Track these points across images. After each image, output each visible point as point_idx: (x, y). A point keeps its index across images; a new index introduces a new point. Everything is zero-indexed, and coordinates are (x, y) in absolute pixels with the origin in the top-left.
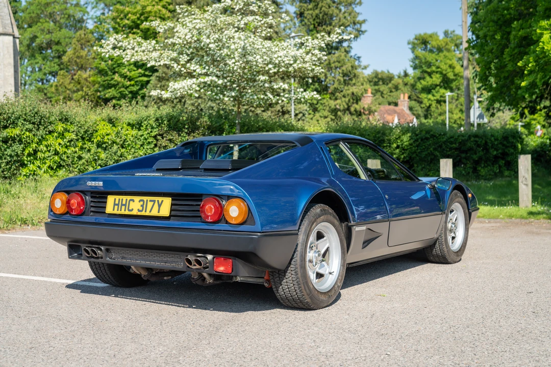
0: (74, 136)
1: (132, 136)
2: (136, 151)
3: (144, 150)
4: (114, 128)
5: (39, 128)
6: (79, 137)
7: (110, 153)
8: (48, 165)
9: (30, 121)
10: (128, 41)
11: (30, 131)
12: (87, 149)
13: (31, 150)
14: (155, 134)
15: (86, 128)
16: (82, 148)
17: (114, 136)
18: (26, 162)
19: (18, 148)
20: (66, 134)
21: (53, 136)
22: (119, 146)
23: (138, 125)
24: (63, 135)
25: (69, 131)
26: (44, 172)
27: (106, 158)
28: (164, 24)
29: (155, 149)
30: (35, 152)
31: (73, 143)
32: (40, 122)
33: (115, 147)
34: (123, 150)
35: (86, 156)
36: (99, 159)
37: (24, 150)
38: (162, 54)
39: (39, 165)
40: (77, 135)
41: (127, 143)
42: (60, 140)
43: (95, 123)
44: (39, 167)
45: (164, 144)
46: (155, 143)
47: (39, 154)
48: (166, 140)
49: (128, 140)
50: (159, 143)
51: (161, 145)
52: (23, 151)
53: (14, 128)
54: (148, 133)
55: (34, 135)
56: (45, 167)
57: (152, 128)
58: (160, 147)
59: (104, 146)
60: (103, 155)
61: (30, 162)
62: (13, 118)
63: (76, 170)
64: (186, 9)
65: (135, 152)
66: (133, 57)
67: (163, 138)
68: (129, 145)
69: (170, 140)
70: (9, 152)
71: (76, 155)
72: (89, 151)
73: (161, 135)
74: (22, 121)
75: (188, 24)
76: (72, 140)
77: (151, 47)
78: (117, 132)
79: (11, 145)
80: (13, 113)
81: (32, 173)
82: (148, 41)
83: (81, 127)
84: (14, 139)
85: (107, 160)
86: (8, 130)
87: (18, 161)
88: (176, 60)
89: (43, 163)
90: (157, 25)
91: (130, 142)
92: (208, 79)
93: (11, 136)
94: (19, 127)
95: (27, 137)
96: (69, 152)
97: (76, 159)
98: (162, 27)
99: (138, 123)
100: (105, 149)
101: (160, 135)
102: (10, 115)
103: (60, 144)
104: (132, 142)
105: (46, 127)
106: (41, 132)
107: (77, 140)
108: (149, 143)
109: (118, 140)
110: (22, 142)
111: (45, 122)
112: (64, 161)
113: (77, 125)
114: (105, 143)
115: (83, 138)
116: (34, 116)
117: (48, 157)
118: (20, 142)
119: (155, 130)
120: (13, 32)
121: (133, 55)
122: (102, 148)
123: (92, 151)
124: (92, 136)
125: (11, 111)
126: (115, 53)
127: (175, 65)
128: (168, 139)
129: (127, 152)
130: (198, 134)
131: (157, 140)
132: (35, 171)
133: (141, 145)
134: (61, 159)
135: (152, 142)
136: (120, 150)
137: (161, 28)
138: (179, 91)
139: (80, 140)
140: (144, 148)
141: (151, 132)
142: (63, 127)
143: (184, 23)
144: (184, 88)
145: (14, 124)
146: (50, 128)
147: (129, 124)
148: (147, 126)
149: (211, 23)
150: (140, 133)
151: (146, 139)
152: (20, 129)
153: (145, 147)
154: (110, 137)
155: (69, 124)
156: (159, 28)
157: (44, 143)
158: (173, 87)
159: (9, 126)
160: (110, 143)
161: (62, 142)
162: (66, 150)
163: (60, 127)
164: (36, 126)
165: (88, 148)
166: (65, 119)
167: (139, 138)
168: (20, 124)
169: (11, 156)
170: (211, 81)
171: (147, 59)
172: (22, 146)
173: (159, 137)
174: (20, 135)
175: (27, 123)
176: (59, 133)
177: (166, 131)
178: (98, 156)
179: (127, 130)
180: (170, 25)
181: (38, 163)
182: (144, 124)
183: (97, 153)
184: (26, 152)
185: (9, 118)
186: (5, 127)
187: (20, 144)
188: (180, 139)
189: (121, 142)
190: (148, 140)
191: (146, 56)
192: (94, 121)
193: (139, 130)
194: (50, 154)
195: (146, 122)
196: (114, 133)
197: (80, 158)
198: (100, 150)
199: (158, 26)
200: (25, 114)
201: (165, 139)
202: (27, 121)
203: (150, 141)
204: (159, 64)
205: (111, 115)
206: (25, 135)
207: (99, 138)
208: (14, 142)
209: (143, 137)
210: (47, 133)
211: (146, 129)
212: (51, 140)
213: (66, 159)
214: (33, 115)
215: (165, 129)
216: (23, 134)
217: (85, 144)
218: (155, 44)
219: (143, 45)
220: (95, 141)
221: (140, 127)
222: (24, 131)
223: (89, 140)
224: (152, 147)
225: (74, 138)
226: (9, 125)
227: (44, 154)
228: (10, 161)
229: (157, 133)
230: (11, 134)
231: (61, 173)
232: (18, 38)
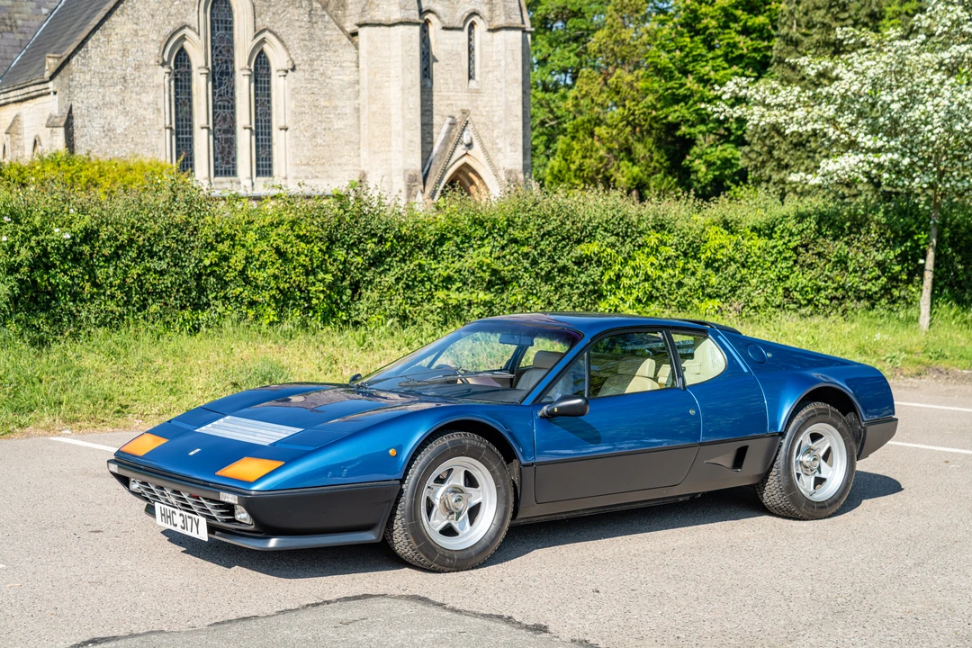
0: (672, 252)
1: (759, 249)
2: (764, 272)
3: (777, 270)
4: (731, 236)
5: (625, 241)
6: (679, 252)
7: (724, 276)
8: (635, 296)
9: (613, 232)
10: (756, 88)
11: (613, 246)
12: (690, 271)
13: (612, 274)
14: (795, 244)
15: (691, 239)
16: (684, 270)
17: (731, 250)
18: (605, 293)
19: (595, 272)
20: (662, 249)
21: (643, 252)
22: (738, 265)
23: (767, 231)
24: (657, 250)
25: (665, 245)
26: (630, 307)
27: (719, 284)
28: (817, 62)
29: (795, 269)
30: (618, 277)
31: (670, 261)
32: (627, 232)
33: (733, 267)
34: (744, 271)
35: (690, 281)
36: (707, 286)
37: (603, 274)
38: (809, 113)
39: (623, 296)
40: (677, 249)
41: (751, 260)
42: (652, 259)
43: (704, 230)
44: (622, 299)
45: (809, 261)
46: (795, 258)
47: (625, 281)
48: (813, 254)
49: (753, 255)
50: (801, 259)
51: (804, 262)
52: (601, 276)
53: (590, 242)
54: (784, 243)
55: (617, 252)
56: (631, 300)
57: (791, 234)
58: (802, 266)
59: (716, 265)
60: (714, 280)
61: (611, 292)
62: (590, 228)
63: (674, 303)
64: (852, 34)
65: (762, 274)
66: (764, 119)
67: (807, 251)
68: (754, 262)
69: (820, 255)
70: (583, 278)
71: (675, 280)
72: (693, 274)
73: (805, 246)
74: (602, 232)
75: (856, 64)
76: (669, 258)
77: (792, 97)
78: (736, 244)
79: (586, 269)
80: (590, 221)
81: (613, 308)
82: (789, 88)
83: (683, 237)
84: (589, 259)
85: (720, 286)
86: (583, 246)
87: (594, 292)
88: (832, 121)
89: (628, 294)
90: (806, 63)
91: (755, 258)
92: (886, 158)
93: (587, 255)
94: (597, 242)
95: (607, 255)
96: (665, 276)
97: (674, 285)
98: (814, 67)
99: (768, 225)
100: (717, 270)
101: (802, 246)
102: (585, 224)
103: (652, 264)
104: (759, 257)
105: (634, 240)
106: (628, 247)
107: (677, 257)
108: (785, 259)
109: (738, 256)
110: (601, 262)
111: (632, 231)
112: (658, 290)
113: (678, 235)
114: (717, 261)
115: (685, 254)
116: (619, 224)
117: (636, 284)
118: (599, 263)
119: (796, 238)
120: (523, 23)
121: (763, 116)
122: (713, 268)
123: (699, 274)
124: (699, 250)
125: (587, 218)
126: (735, 112)
127: (831, 131)
128: (815, 252)
129: (751, 273)
130: (866, 244)
131: (798, 255)
132: (617, 306)
133: (773, 263)
134: (653, 287)
135: (790, 257)
136: (740, 271)
137: (813, 69)
138: (835, 175)
139: (681, 258)
140: (776, 267)
141: (789, 241)
142: (658, 238)
143: (850, 61)
144: (844, 168)
145: (591, 236)
146: (640, 240)
147: (754, 229)
148: (782, 232)
149: (893, 68)
150: (772, 243)
151: (780, 253)
152: (600, 244)
153: (779, 266)
154: (724, 251)
155: (666, 232)
156: (809, 69)
157: (632, 263)
158: (826, 168)
159: (583, 241)
160: (725, 260)
161: (655, 262)
162: (661, 273)
163: (653, 239)
164: (620, 239)
165: (693, 269)
166: (660, 227)
167: (770, 252)
168: (598, 236)
169: (585, 284)
170: (891, 161)
171: (785, 120)
172: (601, 269)
173: (801, 249)
174: (599, 253)
175: (609, 235)
176: (652, 248)
177: (813, 239)
178: (707, 282)
179: (752, 238)
180: (827, 64)
181: (621, 293)
182: (779, 229)
183: (705, 276)
184: (606, 278)
185: (585, 227)
186: (579, 242)
187: (598, 266)
188: (835, 253)
189: (743, 259)
190: (784, 255)
191: (784, 117)
192: (702, 227)
193: (771, 238)
194: (638, 281)
195: (781, 226)
196: (732, 245)
197: (680, 284)
198: (709, 271)
199: (808, 66)
200: (607, 222)
201: (810, 252)
202: (608, 232)
203: (788, 255)
204: (804, 128)
205: (727, 217)
206: (606, 253)
207: (709, 254)
208: (590, 264)
209: (775, 250)
210: (636, 248)
211: (782, 237)
212: (641, 259)
213: (660, 286)
214: (617, 223)
215: (812, 237)
216: (603, 252)
217: (688, 262)
218: (799, 92)
219: (780, 94)
220: (703, 257)
221: (771, 234)
222: (604, 247)
223: (694, 257)
224: (789, 265)
225: (674, 254)
226: (585, 237)
227: (630, 280)
228: (584, 293)
229: (798, 242)
230: (586, 252)
231: (652, 309)
232: (530, 32)
